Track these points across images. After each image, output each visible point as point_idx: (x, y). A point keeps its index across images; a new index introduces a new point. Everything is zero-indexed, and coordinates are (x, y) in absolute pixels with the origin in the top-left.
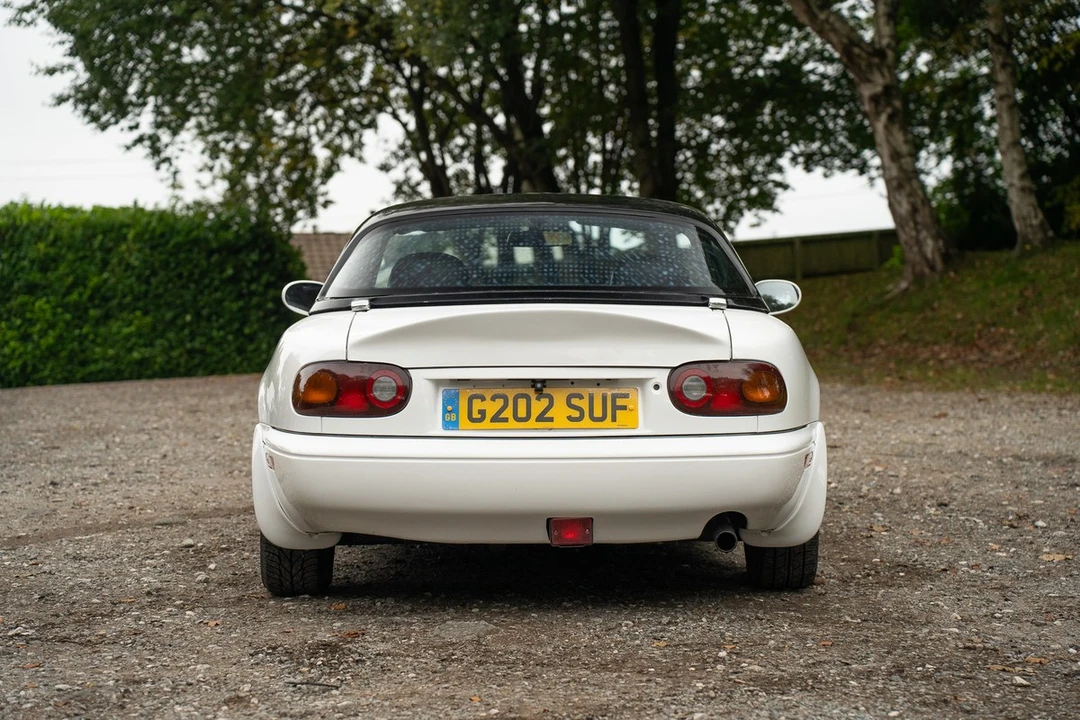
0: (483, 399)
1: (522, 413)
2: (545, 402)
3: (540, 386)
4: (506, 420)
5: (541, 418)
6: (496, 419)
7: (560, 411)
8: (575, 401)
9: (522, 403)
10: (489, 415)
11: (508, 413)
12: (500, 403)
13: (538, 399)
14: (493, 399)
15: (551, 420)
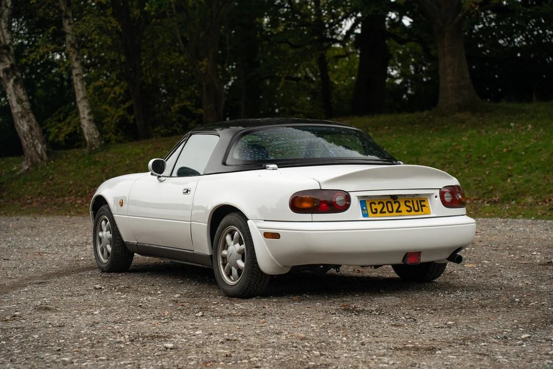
0: (375, 204)
1: (390, 210)
2: (397, 205)
3: (394, 197)
4: (385, 212)
5: (397, 211)
6: (381, 212)
7: (403, 208)
8: (407, 204)
9: (389, 205)
10: (379, 211)
11: (385, 210)
12: (381, 205)
13: (395, 203)
14: (379, 204)
15: (401, 212)
